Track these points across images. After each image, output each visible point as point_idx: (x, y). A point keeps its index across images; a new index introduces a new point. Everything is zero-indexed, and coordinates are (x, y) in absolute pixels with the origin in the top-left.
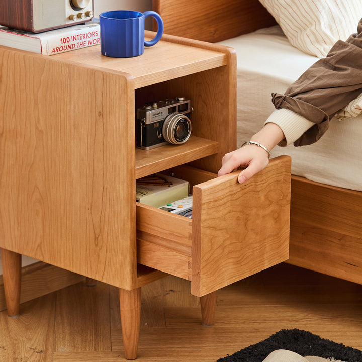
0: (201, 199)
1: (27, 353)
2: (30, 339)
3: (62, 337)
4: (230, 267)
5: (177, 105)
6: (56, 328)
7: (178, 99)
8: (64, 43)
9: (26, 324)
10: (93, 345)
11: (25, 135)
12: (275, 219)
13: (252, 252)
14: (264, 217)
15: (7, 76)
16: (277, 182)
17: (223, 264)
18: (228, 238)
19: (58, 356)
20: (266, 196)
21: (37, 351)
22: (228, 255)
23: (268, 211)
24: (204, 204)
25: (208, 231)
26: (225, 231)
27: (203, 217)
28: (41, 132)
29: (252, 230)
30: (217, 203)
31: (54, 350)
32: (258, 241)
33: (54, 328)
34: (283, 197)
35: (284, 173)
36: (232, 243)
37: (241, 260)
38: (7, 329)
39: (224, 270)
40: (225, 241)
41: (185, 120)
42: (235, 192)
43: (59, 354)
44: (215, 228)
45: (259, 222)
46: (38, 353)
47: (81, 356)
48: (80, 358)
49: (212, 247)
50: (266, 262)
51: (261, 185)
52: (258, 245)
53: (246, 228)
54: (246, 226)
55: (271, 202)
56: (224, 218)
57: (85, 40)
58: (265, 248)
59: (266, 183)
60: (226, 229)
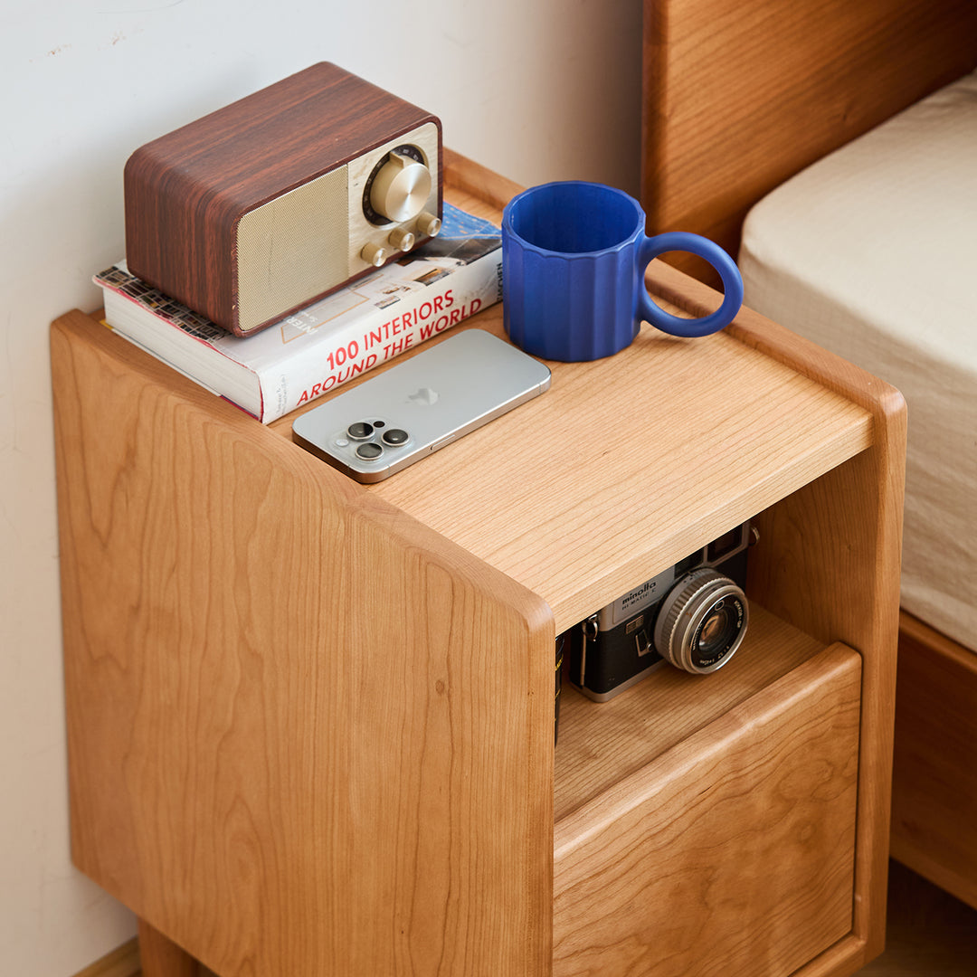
8: (339, 364)
11: (206, 643)
12: (805, 842)
13: (726, 960)
14: (766, 852)
15: (152, 458)
16: (813, 742)
18: (642, 956)
20: (776, 794)
23: (783, 829)
24: (559, 897)
26: (632, 940)
29: (724, 902)
30: (603, 879)
32: (747, 922)
34: (832, 775)
35: (836, 710)
36: (657, 965)
40: (631, 968)
41: (730, 600)
42: (665, 824)
44: (597, 948)
45: (749, 872)
50: (771, 969)
51: (758, 771)
52: (745, 934)
53: (706, 904)
54: (703, 900)
55: (790, 804)
56: (628, 908)
57: (409, 330)
58: (771, 932)
59: (773, 761)
60: (635, 935)
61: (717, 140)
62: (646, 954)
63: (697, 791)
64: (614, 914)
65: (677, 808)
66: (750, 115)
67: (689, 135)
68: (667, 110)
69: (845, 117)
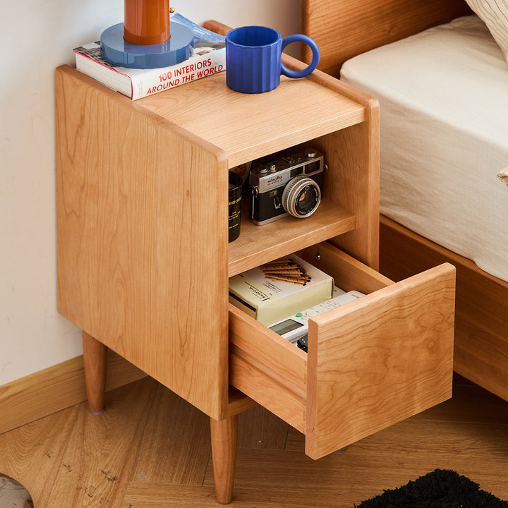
0: (317, 337)
1: (96, 479)
2: (106, 455)
3: (146, 455)
4: (361, 418)
5: (303, 165)
6: (144, 438)
7: (307, 156)
8: (164, 80)
9: (109, 427)
10: (182, 473)
11: (107, 197)
12: (431, 349)
13: (395, 395)
14: (413, 348)
16: (434, 302)
17: (350, 415)
18: (358, 382)
19: (133, 487)
20: (417, 322)
21: (109, 476)
22: (357, 402)
23: (421, 340)
24: (322, 343)
25: (327, 377)
26: (353, 373)
27: (320, 361)
28: (125, 197)
29: (394, 367)
30: (341, 340)
31: (130, 478)
32: (404, 379)
33: (141, 439)
34: (443, 320)
35: (444, 290)
36: (364, 388)
37: (378, 407)
38: (83, 434)
39: (351, 422)
40: (352, 386)
41: (312, 187)
42: (369, 322)
43: (135, 486)
44: (338, 372)
45: (405, 356)
46: (109, 480)
47: (162, 492)
48: (160, 495)
49: (333, 396)
50: (415, 405)
51: (409, 309)
52: (403, 385)
53: (386, 365)
54: (385, 363)
55: (424, 329)
56: (351, 357)
57: (193, 72)
58: (415, 388)
59: (416, 306)
60: (355, 371)
61: (331, 29)
62: (359, 381)
63: (382, 311)
64: (346, 358)
65: (373, 316)
66: (346, 21)
67: (319, 24)
68: (309, 11)
69: (389, 32)
